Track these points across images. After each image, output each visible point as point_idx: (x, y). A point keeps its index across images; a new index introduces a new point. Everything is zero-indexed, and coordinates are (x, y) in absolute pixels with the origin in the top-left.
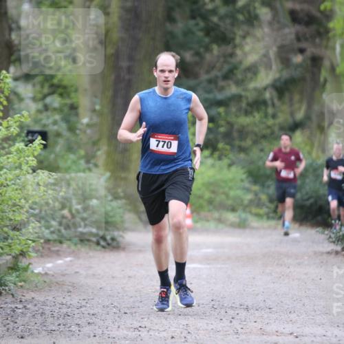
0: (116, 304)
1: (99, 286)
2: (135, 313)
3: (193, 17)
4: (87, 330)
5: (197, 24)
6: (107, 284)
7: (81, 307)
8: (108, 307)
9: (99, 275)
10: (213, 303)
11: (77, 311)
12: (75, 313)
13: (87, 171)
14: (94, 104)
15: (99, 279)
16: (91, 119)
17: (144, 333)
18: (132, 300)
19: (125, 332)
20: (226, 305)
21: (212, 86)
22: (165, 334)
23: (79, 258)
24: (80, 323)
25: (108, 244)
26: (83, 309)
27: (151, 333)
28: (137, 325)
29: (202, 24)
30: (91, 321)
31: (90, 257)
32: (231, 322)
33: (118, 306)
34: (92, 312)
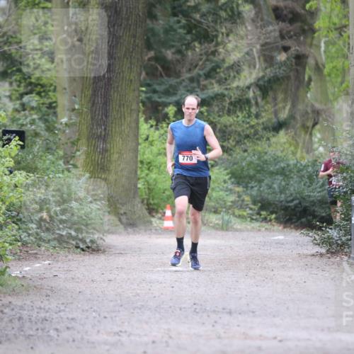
0: (95, 308)
1: (78, 290)
2: (115, 317)
3: (175, 15)
4: (66, 334)
5: (179, 22)
6: (86, 288)
7: (60, 311)
8: (87, 311)
9: (78, 278)
10: (195, 306)
11: (56, 316)
12: (54, 317)
13: (66, 172)
14: (73, 103)
15: (78, 282)
16: (70, 119)
17: (124, 338)
18: (112, 304)
19: (105, 337)
20: (208, 308)
21: (195, 85)
22: (146, 339)
23: (58, 261)
24: (58, 327)
25: (88, 247)
26: (62, 314)
27: (132, 338)
28: (116, 329)
29: (184, 21)
30: (70, 326)
31: (69, 260)
32: (213, 326)
33: (98, 310)
34: (70, 316)
